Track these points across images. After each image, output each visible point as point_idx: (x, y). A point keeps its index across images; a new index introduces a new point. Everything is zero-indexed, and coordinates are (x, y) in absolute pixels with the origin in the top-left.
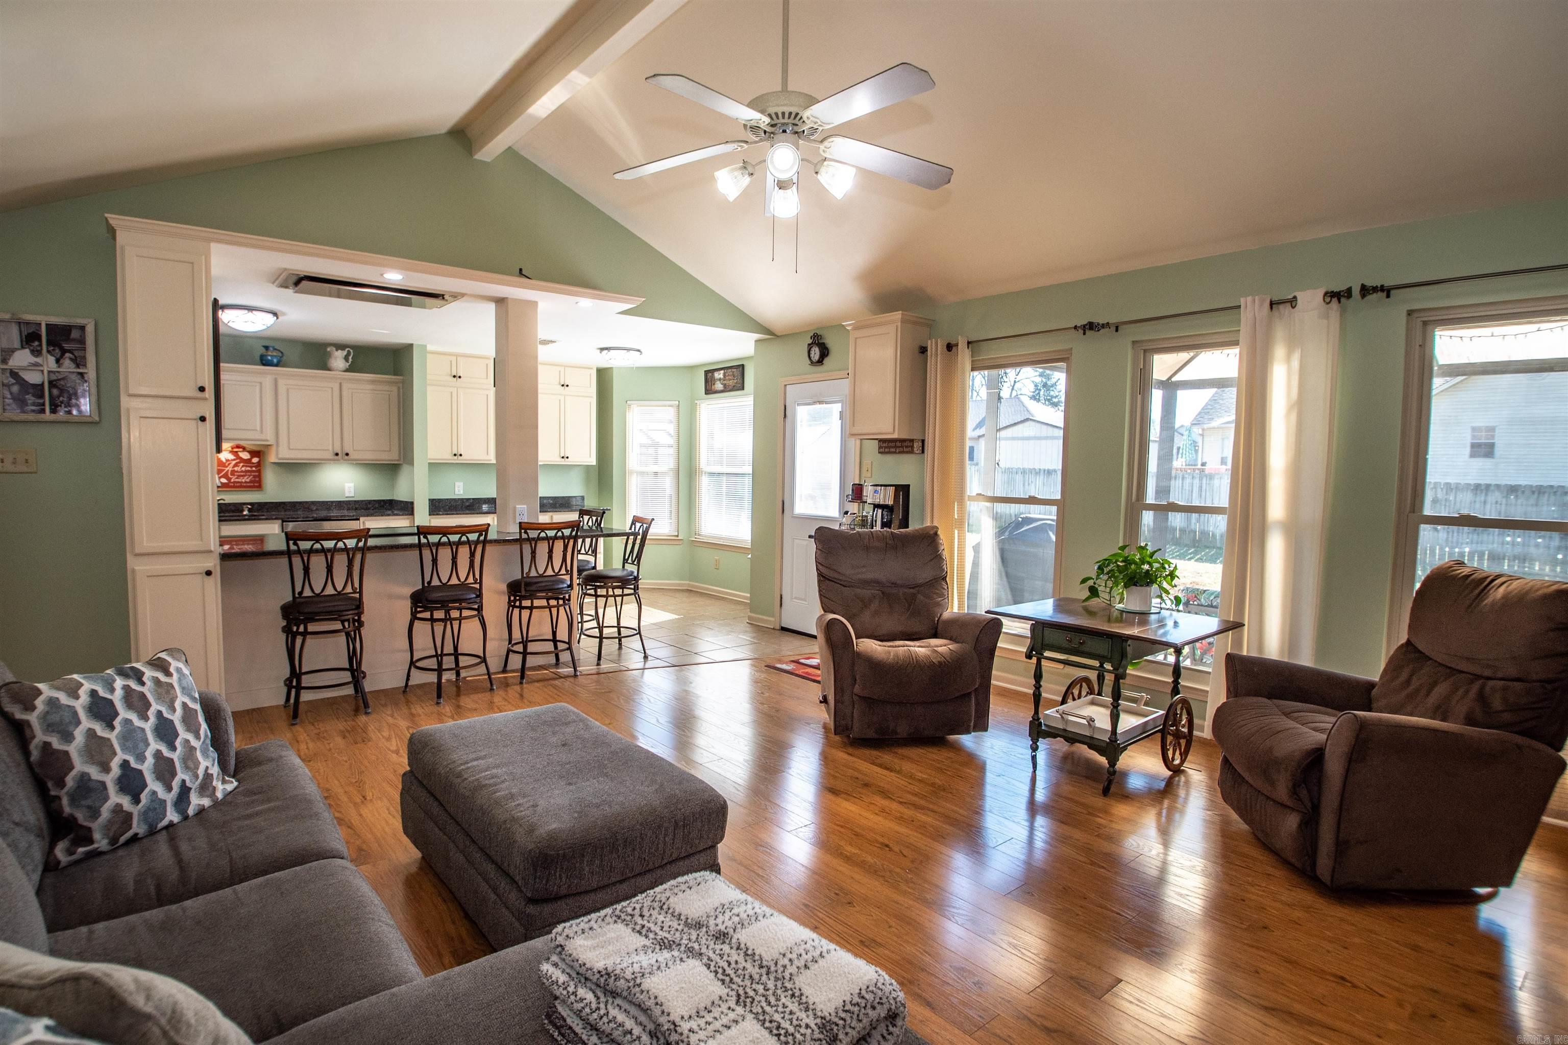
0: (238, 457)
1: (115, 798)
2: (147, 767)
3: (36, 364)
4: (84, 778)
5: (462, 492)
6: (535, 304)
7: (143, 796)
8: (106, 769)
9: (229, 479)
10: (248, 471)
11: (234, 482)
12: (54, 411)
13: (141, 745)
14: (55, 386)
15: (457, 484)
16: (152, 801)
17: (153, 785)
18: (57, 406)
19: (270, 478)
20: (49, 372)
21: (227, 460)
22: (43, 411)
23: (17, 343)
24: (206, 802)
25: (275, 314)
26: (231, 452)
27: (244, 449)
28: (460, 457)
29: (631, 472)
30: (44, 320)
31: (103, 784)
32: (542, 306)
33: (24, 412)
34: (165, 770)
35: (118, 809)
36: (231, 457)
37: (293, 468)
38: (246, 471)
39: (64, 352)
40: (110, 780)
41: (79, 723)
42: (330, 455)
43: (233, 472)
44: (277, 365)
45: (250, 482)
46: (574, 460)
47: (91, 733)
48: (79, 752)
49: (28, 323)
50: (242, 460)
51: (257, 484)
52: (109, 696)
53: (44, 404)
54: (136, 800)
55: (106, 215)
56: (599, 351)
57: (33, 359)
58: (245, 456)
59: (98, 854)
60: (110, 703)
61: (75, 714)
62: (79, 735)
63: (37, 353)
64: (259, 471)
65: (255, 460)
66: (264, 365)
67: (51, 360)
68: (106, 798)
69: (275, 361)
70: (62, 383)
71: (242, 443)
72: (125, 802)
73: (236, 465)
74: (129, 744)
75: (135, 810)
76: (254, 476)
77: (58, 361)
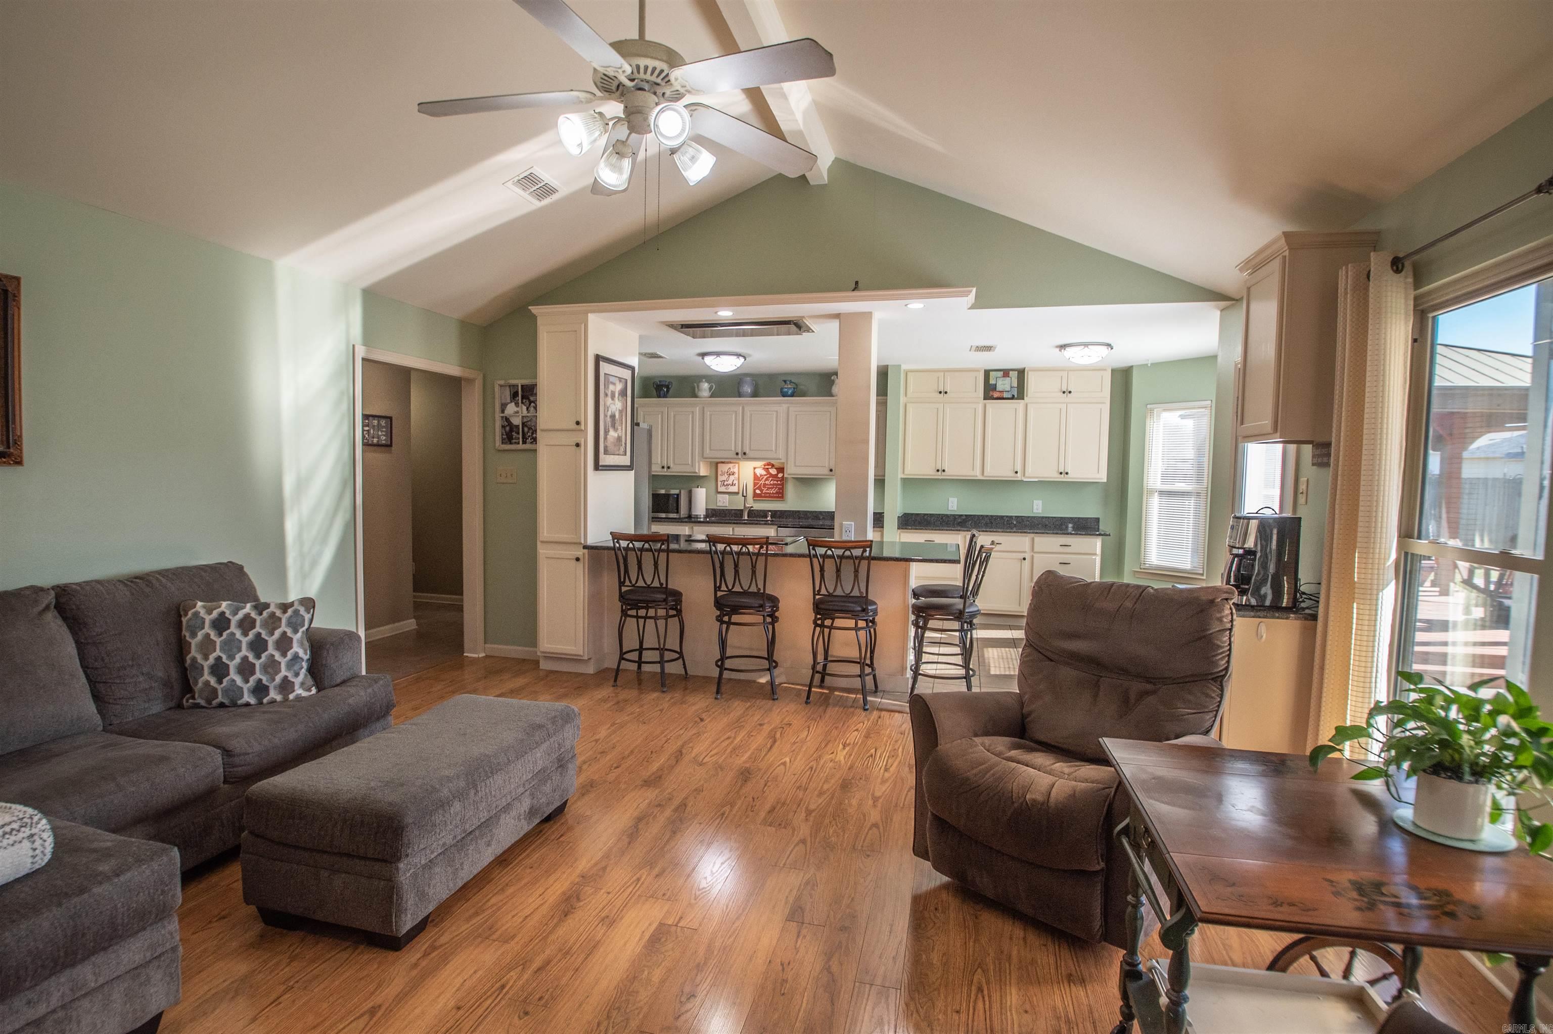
0: (768, 473)
1: (207, 676)
2: (233, 665)
3: (517, 412)
4: (194, 660)
5: (955, 508)
6: (868, 316)
7: (225, 681)
8: (206, 658)
9: (761, 491)
10: (775, 484)
11: (765, 493)
12: (524, 442)
13: (235, 650)
14: (526, 426)
15: (951, 499)
16: (231, 685)
17: (234, 675)
18: (527, 439)
19: (790, 490)
20: (523, 417)
21: (761, 475)
22: (519, 443)
23: (509, 400)
24: (279, 698)
25: (738, 355)
26: (764, 468)
27: (773, 466)
28: (943, 473)
29: (1151, 492)
30: (519, 382)
31: (202, 666)
32: (877, 316)
33: (511, 443)
34: (246, 669)
35: (207, 683)
36: (764, 473)
37: (808, 482)
38: (773, 484)
39: (531, 402)
40: (206, 665)
41: (203, 628)
42: (826, 471)
43: (765, 485)
44: (792, 395)
45: (777, 493)
46: (1076, 475)
47: (207, 636)
48: (196, 645)
49: (514, 386)
50: (771, 475)
51: (780, 495)
52: (230, 617)
53: (519, 439)
54: (220, 682)
55: (530, 308)
56: (1058, 350)
57: (516, 409)
58: (773, 471)
59: (197, 706)
60: (229, 621)
61: (204, 623)
62: (200, 635)
63: (517, 405)
64: (782, 485)
65: (780, 475)
66: (784, 396)
67: (524, 408)
68: (202, 675)
69: (790, 392)
70: (529, 423)
71: (773, 462)
72: (213, 681)
73: (767, 480)
74: (226, 648)
75: (219, 688)
76: (779, 489)
77: (527, 409)
